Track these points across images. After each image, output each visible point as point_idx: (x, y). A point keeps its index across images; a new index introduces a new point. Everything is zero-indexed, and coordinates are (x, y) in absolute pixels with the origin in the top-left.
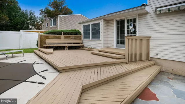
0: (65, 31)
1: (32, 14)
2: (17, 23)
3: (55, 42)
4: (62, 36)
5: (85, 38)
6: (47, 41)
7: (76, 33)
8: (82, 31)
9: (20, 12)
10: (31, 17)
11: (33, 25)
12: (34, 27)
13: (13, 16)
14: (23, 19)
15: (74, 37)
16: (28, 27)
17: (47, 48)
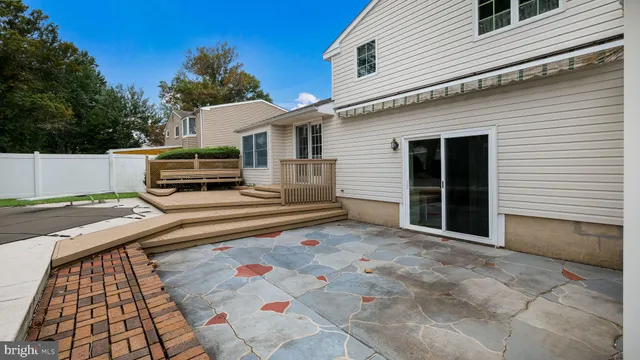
0: (203, 152)
1: (136, 97)
2: (95, 126)
3: (182, 175)
4: (196, 162)
5: (246, 164)
6: (164, 174)
7: (229, 154)
8: (242, 151)
9: (103, 93)
10: (135, 106)
11: (143, 130)
12: (147, 136)
13: (83, 106)
14: (112, 114)
15: (221, 164)
16: (130, 136)
17: (163, 187)
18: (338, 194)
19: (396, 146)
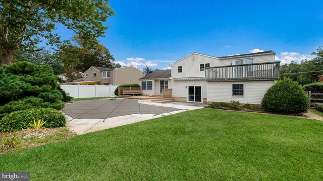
4: (130, 88)
5: (143, 89)
6: (124, 91)
7: (137, 86)
8: (141, 85)
15: (136, 89)
18: (172, 96)
19: (186, 87)
